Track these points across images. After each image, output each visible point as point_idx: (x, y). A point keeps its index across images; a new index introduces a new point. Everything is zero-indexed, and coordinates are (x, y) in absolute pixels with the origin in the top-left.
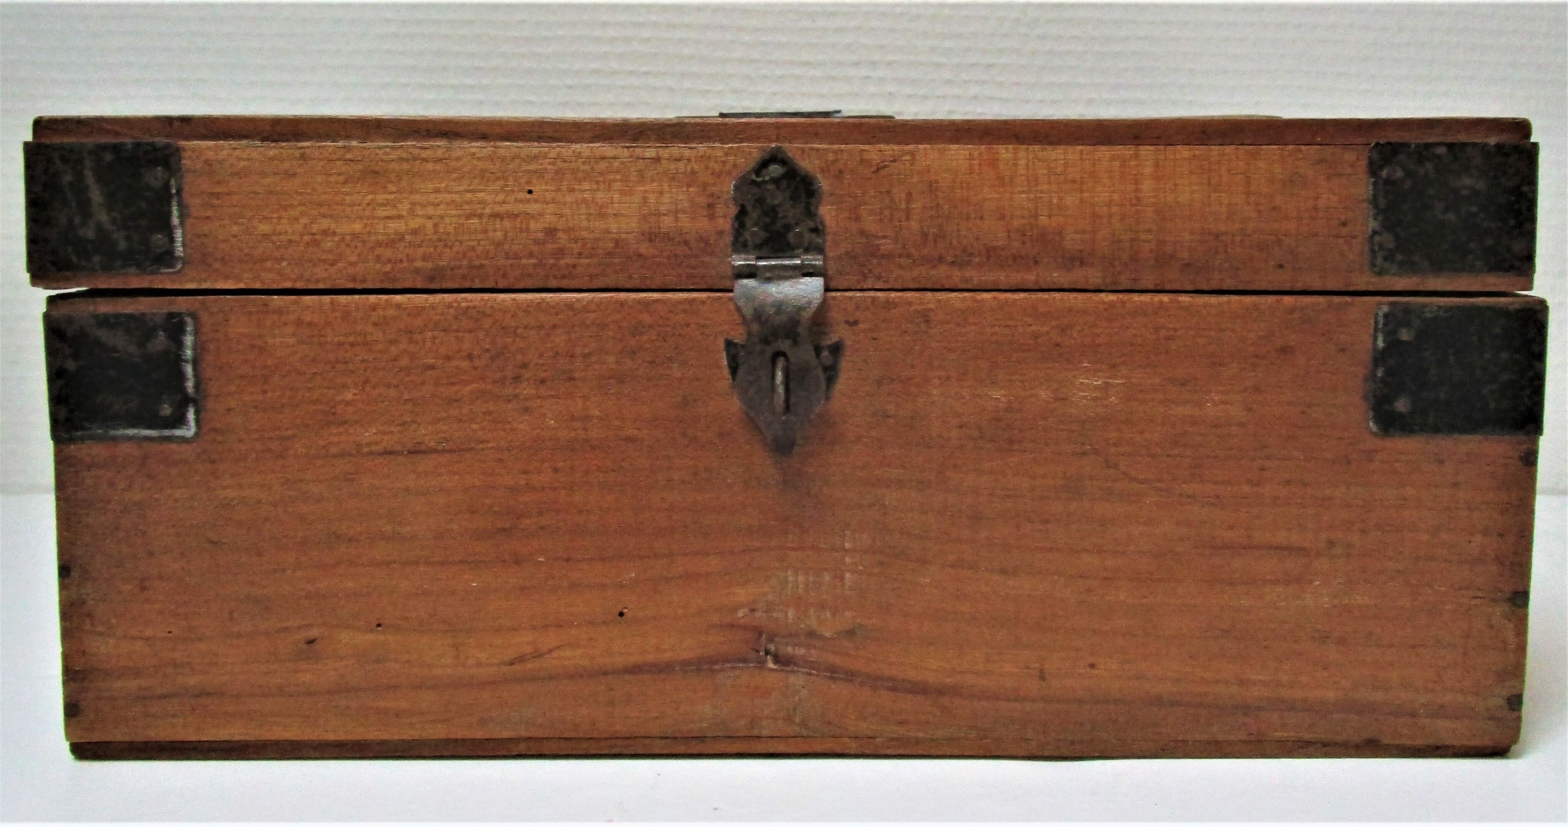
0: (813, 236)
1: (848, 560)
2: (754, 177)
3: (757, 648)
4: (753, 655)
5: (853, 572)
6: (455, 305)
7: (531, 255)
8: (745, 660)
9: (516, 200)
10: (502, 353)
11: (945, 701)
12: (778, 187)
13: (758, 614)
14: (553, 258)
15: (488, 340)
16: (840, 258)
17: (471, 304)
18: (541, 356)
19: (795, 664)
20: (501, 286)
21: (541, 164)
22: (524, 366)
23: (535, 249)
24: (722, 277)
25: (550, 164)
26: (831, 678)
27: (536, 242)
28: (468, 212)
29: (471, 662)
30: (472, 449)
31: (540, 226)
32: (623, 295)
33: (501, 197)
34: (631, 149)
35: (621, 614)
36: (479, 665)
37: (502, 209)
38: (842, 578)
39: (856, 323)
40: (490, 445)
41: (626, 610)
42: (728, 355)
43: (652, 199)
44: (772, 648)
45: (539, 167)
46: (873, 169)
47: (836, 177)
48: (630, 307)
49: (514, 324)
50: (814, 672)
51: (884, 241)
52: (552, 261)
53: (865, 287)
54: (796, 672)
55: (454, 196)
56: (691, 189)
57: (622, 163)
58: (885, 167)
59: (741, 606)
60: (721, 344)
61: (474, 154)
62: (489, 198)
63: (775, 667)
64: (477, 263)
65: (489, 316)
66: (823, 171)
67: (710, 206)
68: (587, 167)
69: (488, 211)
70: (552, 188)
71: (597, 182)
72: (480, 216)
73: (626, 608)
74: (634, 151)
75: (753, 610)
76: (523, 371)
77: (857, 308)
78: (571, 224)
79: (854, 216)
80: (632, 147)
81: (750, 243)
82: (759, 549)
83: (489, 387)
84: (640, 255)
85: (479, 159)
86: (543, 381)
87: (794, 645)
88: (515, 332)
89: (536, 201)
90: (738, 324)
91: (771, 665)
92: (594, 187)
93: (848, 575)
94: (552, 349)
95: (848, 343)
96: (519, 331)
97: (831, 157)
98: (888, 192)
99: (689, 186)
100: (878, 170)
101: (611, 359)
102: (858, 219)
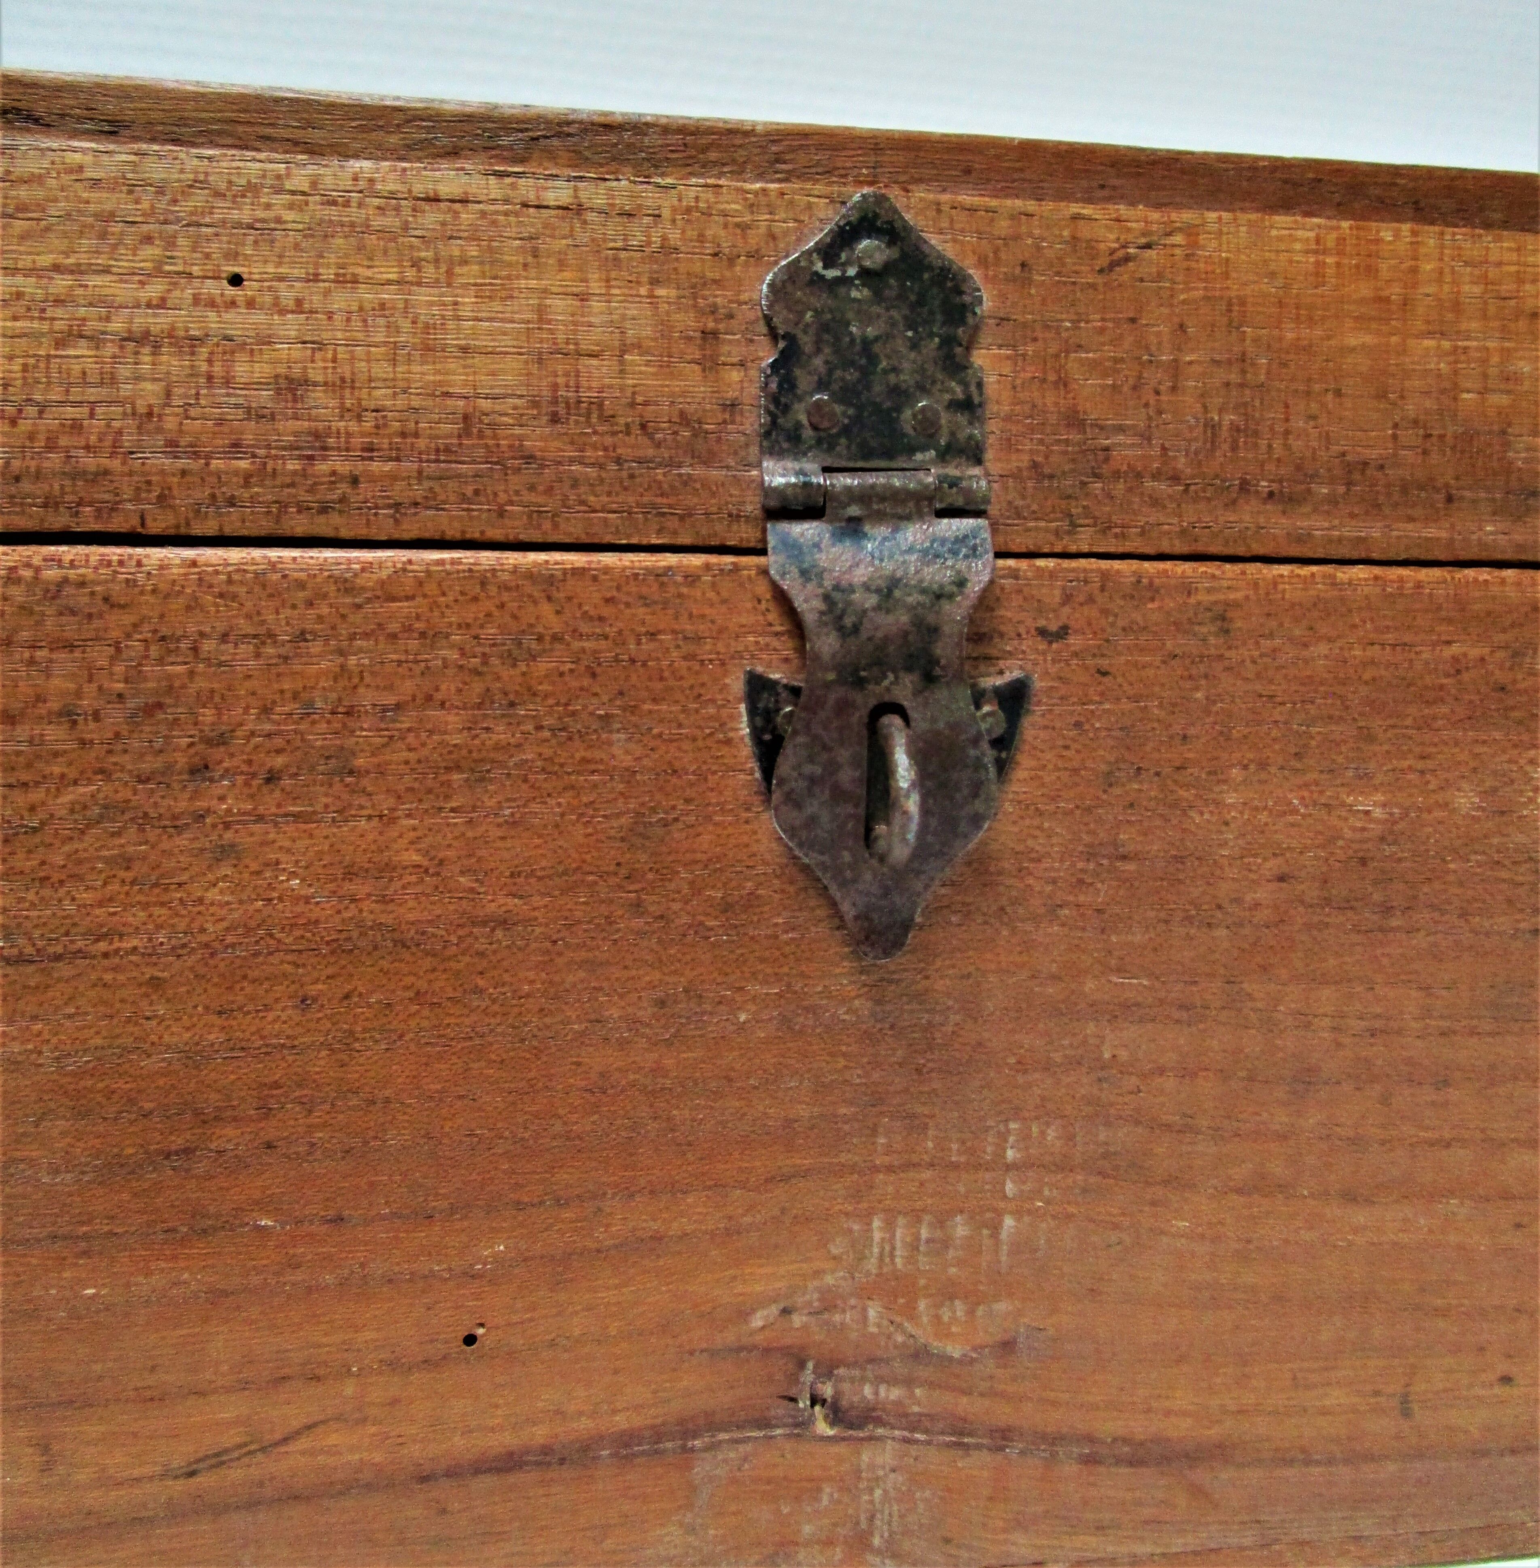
0: (961, 419)
1: (1010, 1188)
2: (819, 266)
3: (792, 1393)
4: (780, 1409)
5: (1018, 1214)
6: (27, 574)
7: (236, 447)
8: (764, 1423)
9: (196, 300)
10: (160, 706)
11: (1200, 1475)
12: (878, 296)
13: (797, 1320)
14: (300, 457)
15: (119, 669)
16: (1016, 475)
17: (72, 574)
18: (266, 711)
19: (879, 1422)
20: (155, 527)
21: (268, 206)
22: (222, 740)
23: (250, 432)
24: (734, 517)
25: (291, 207)
26: (959, 1445)
27: (251, 413)
28: (59, 325)
29: (82, 1476)
30: (80, 953)
31: (262, 370)
32: (487, 558)
33: (154, 290)
34: (508, 180)
35: (470, 1340)
36: (105, 1481)
37: (159, 322)
38: (996, 1228)
39: (1063, 632)
40: (127, 945)
41: (481, 1331)
42: (752, 712)
43: (559, 306)
44: (827, 1390)
45: (261, 214)
46: (1103, 261)
47: (1010, 279)
48: (505, 587)
49: (192, 629)
50: (918, 1436)
51: (1120, 438)
52: (293, 465)
53: (1073, 548)
54: (879, 1439)
55: (19, 280)
56: (661, 292)
57: (483, 214)
58: (1127, 259)
59: (763, 1302)
60: (737, 684)
61: (81, 168)
62: (124, 292)
63: (831, 1432)
64: (90, 462)
65: (123, 607)
66: (982, 262)
67: (709, 336)
68: (390, 221)
69: (117, 325)
70: (297, 272)
71: (416, 264)
72: (96, 340)
73: (482, 1325)
74: (513, 186)
75: (786, 1312)
76: (218, 753)
77: (1067, 598)
78: (345, 370)
79: (1052, 377)
80: (509, 175)
81: (808, 433)
82: (806, 1174)
83: (125, 794)
84: (530, 458)
85: (96, 183)
86: (272, 778)
87: (880, 1380)
88: (195, 649)
89: (251, 304)
90: (777, 634)
91: (823, 1428)
92: (410, 274)
93: (1009, 1222)
94: (295, 696)
95: (1038, 684)
96: (208, 646)
97: (1003, 226)
98: (1133, 320)
99: (655, 282)
100: (1112, 265)
101: (453, 720)
102: (1063, 383)
